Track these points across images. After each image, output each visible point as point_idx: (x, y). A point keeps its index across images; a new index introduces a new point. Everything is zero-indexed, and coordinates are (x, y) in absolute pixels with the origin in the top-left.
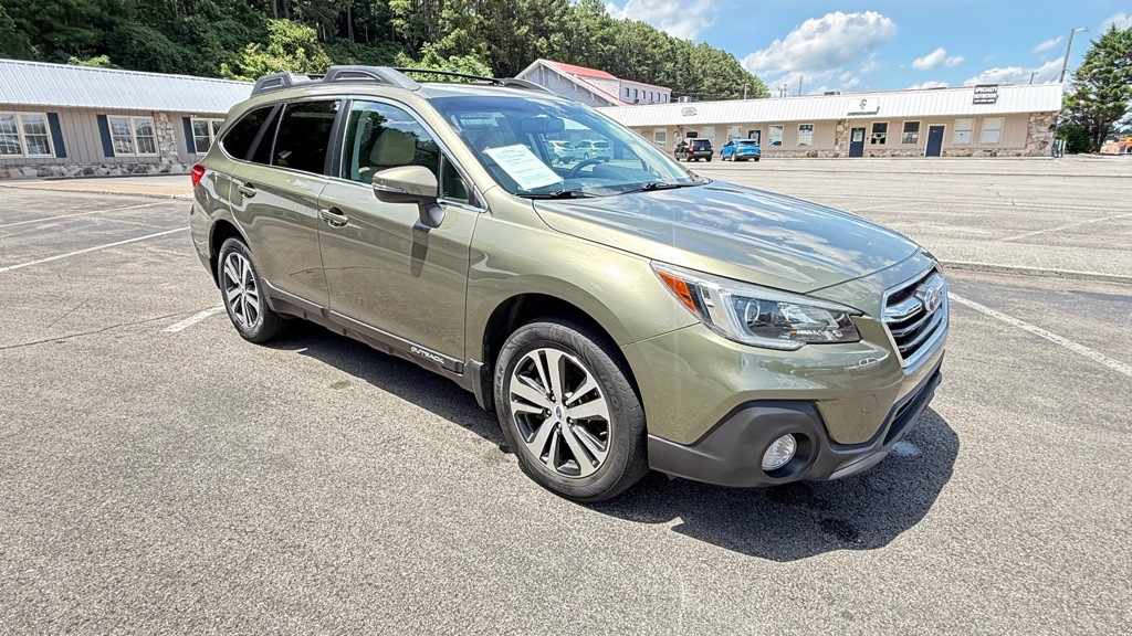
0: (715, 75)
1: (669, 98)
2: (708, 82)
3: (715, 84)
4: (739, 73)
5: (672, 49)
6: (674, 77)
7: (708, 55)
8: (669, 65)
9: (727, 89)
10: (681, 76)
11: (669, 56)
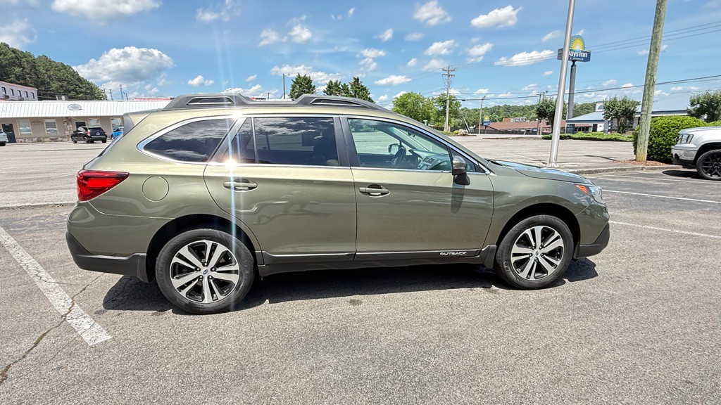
0: (59, 80)
1: (36, 96)
2: (55, 85)
3: (61, 87)
4: (80, 79)
5: (16, 57)
6: (25, 79)
7: (49, 65)
8: (18, 70)
9: (73, 90)
10: (30, 78)
11: (14, 62)
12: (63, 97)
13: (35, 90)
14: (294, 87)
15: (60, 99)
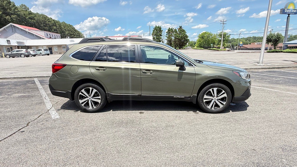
0: (68, 31)
1: (60, 37)
2: (67, 32)
3: (69, 33)
4: (75, 30)
5: (54, 23)
6: (57, 31)
7: (65, 25)
8: (55, 27)
9: (73, 34)
10: (59, 30)
11: (54, 25)
12: (68, 37)
13: (60, 35)
14: (154, 31)
15: (67, 38)
